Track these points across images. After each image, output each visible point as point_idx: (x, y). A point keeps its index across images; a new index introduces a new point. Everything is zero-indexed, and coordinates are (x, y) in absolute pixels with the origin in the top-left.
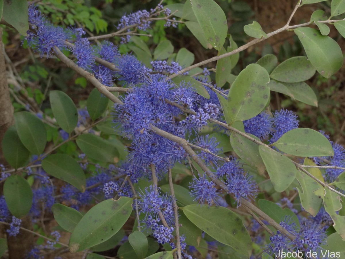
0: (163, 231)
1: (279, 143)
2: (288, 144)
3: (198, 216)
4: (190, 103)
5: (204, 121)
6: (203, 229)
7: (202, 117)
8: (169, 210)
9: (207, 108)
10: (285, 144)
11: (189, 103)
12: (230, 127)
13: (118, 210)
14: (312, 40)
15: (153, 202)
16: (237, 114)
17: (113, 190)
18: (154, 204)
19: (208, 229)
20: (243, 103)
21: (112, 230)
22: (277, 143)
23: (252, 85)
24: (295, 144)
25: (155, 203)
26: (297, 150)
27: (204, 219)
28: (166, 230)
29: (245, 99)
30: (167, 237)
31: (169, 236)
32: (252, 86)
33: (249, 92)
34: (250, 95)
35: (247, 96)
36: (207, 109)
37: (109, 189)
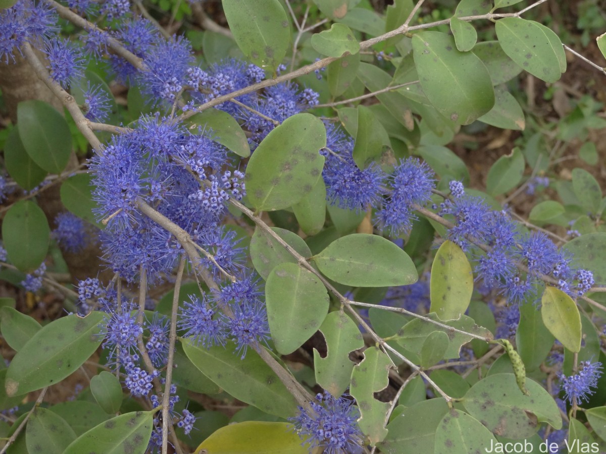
0: (138, 378)
1: (322, 256)
2: (337, 260)
3: (208, 354)
4: (201, 170)
5: (216, 205)
6: (210, 377)
7: (212, 198)
8: (154, 342)
9: (226, 182)
10: (332, 260)
11: (199, 170)
12: (256, 218)
13: (85, 334)
14: (440, 59)
15: (123, 331)
16: (266, 199)
17: (90, 294)
18: (124, 335)
19: (219, 376)
20: (276, 181)
21: (69, 366)
22: (319, 257)
23: (295, 151)
24: (349, 260)
25: (126, 333)
26: (348, 272)
27: (216, 358)
28: (143, 376)
29: (280, 175)
30: (144, 388)
31: (147, 386)
32: (294, 153)
33: (288, 164)
34: (288, 168)
35: (285, 170)
36: (225, 184)
37: (85, 292)
